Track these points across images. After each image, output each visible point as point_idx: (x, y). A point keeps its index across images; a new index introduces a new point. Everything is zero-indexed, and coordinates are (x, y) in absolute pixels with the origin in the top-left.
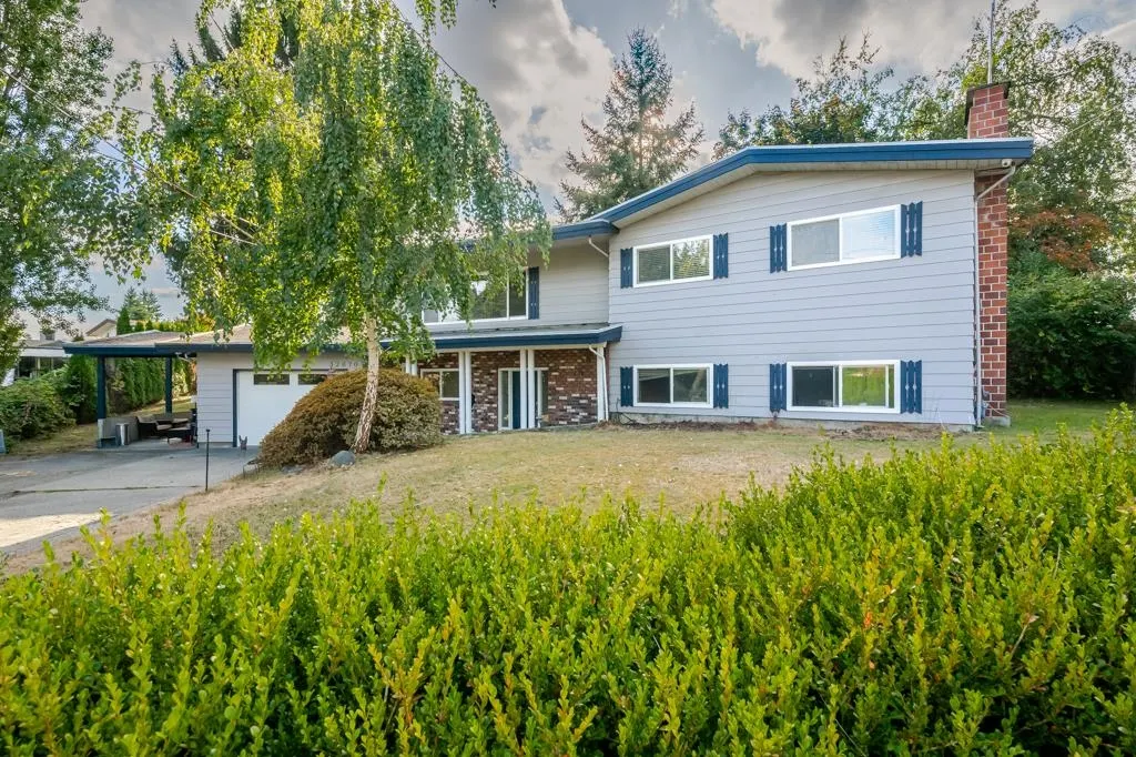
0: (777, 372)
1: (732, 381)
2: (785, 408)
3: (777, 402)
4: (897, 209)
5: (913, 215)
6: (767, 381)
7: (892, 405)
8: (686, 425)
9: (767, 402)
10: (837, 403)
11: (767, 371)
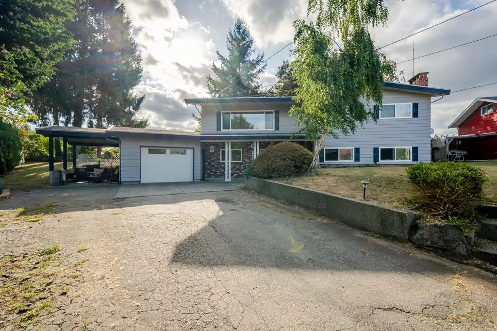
0: (376, 150)
1: (361, 153)
2: (378, 161)
3: (376, 159)
4: (412, 104)
5: (415, 106)
6: (372, 153)
7: (409, 159)
8: (344, 167)
9: (372, 159)
10: (394, 159)
11: (372, 150)
